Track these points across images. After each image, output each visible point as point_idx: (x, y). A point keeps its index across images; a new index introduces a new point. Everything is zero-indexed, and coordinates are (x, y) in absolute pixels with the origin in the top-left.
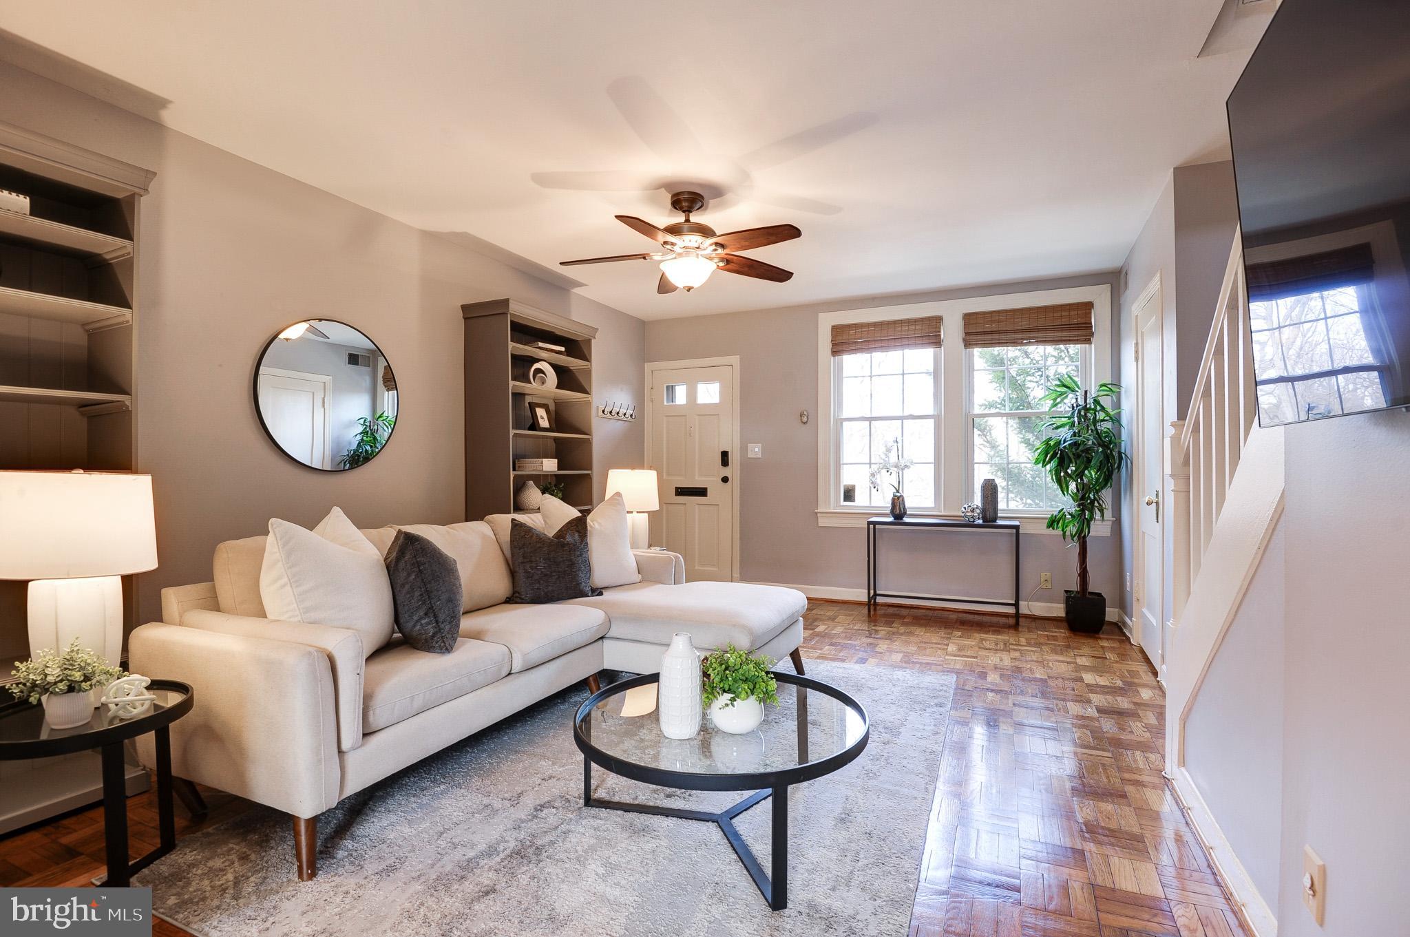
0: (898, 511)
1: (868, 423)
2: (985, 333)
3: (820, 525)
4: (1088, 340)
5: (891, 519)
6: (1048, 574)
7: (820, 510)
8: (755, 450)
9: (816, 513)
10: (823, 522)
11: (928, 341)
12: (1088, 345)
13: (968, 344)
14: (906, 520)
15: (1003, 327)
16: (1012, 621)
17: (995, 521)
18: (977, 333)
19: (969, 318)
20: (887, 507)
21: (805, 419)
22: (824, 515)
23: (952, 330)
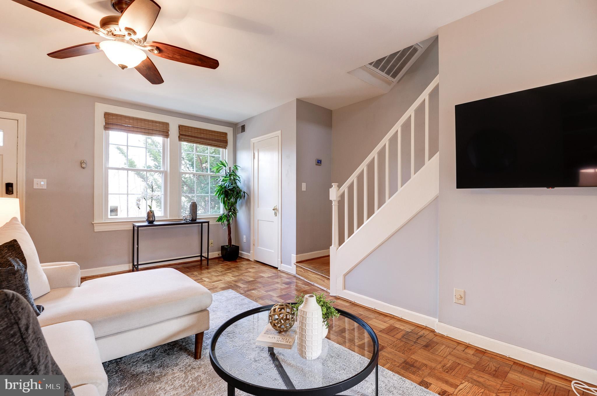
0: (151, 219)
1: (126, 171)
2: (189, 136)
3: (95, 231)
4: (225, 147)
5: (146, 224)
6: (212, 240)
7: (95, 222)
8: (41, 183)
9: (93, 224)
10: (97, 229)
11: (162, 134)
12: (224, 149)
13: (180, 139)
14: (155, 223)
15: (196, 135)
16: (199, 263)
17: (196, 221)
18: (185, 135)
19: (180, 127)
20: (145, 217)
21: (84, 166)
22: (98, 225)
23: (174, 131)
